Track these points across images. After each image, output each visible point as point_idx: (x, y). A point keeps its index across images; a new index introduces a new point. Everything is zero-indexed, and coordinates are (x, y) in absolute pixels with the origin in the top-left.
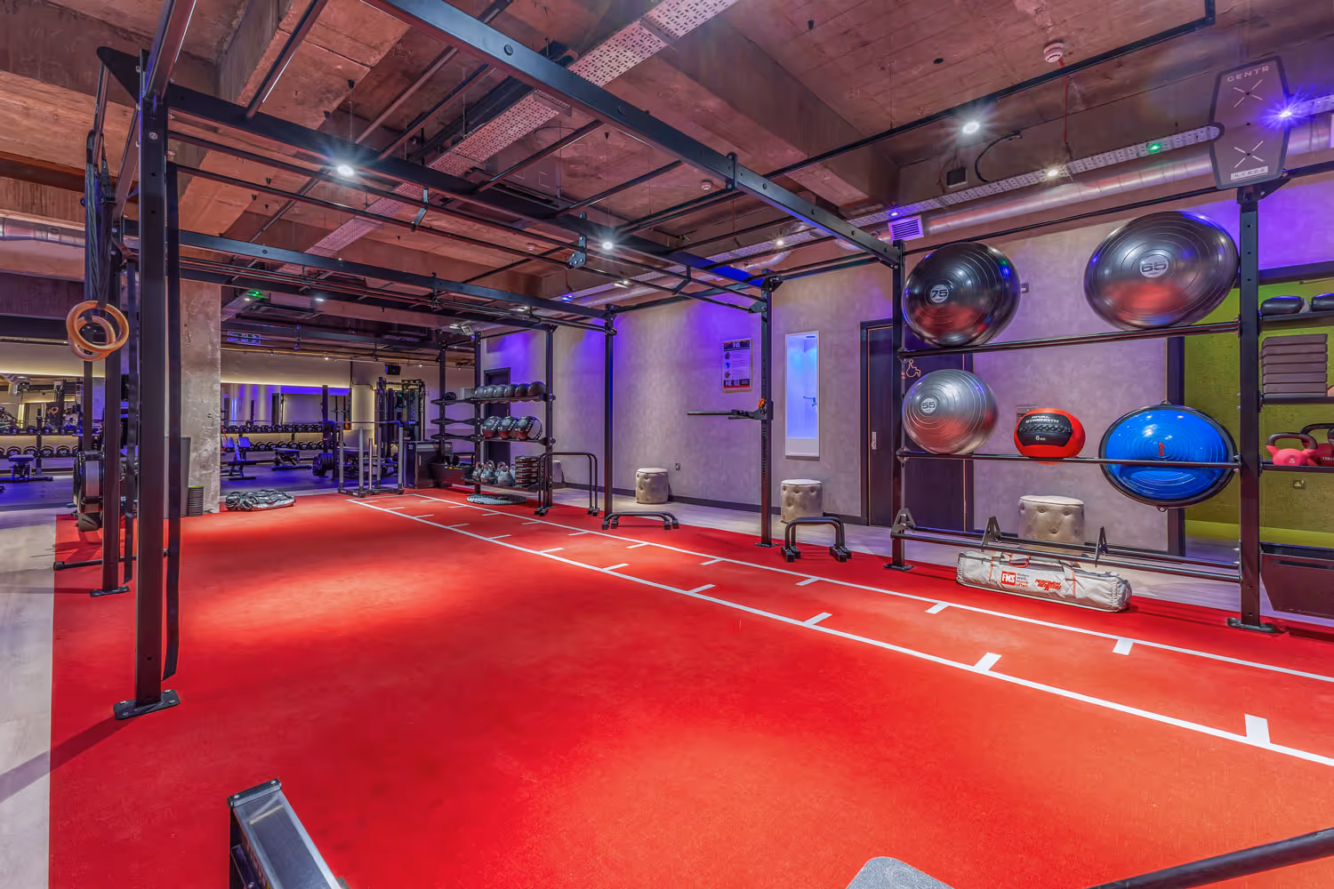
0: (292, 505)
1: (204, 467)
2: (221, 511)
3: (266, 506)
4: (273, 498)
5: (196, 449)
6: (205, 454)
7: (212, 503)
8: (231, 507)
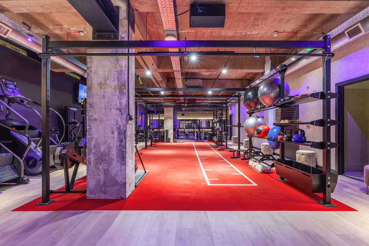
0: (183, 142)
1: (171, 135)
2: (173, 142)
3: (178, 142)
4: (180, 141)
5: (169, 132)
6: (171, 133)
7: (172, 140)
8: (174, 142)
